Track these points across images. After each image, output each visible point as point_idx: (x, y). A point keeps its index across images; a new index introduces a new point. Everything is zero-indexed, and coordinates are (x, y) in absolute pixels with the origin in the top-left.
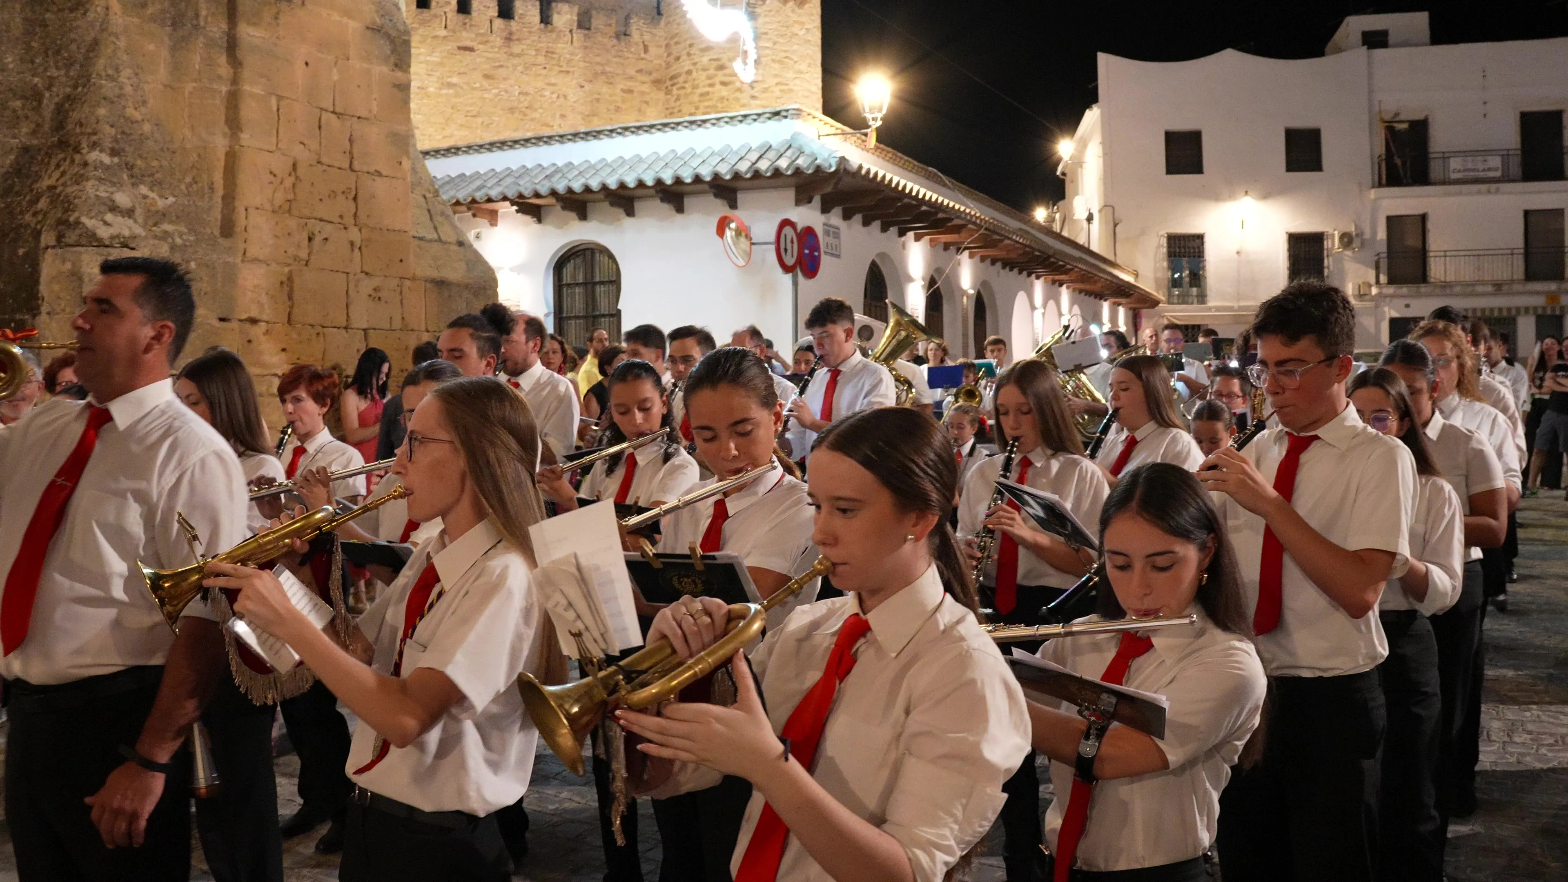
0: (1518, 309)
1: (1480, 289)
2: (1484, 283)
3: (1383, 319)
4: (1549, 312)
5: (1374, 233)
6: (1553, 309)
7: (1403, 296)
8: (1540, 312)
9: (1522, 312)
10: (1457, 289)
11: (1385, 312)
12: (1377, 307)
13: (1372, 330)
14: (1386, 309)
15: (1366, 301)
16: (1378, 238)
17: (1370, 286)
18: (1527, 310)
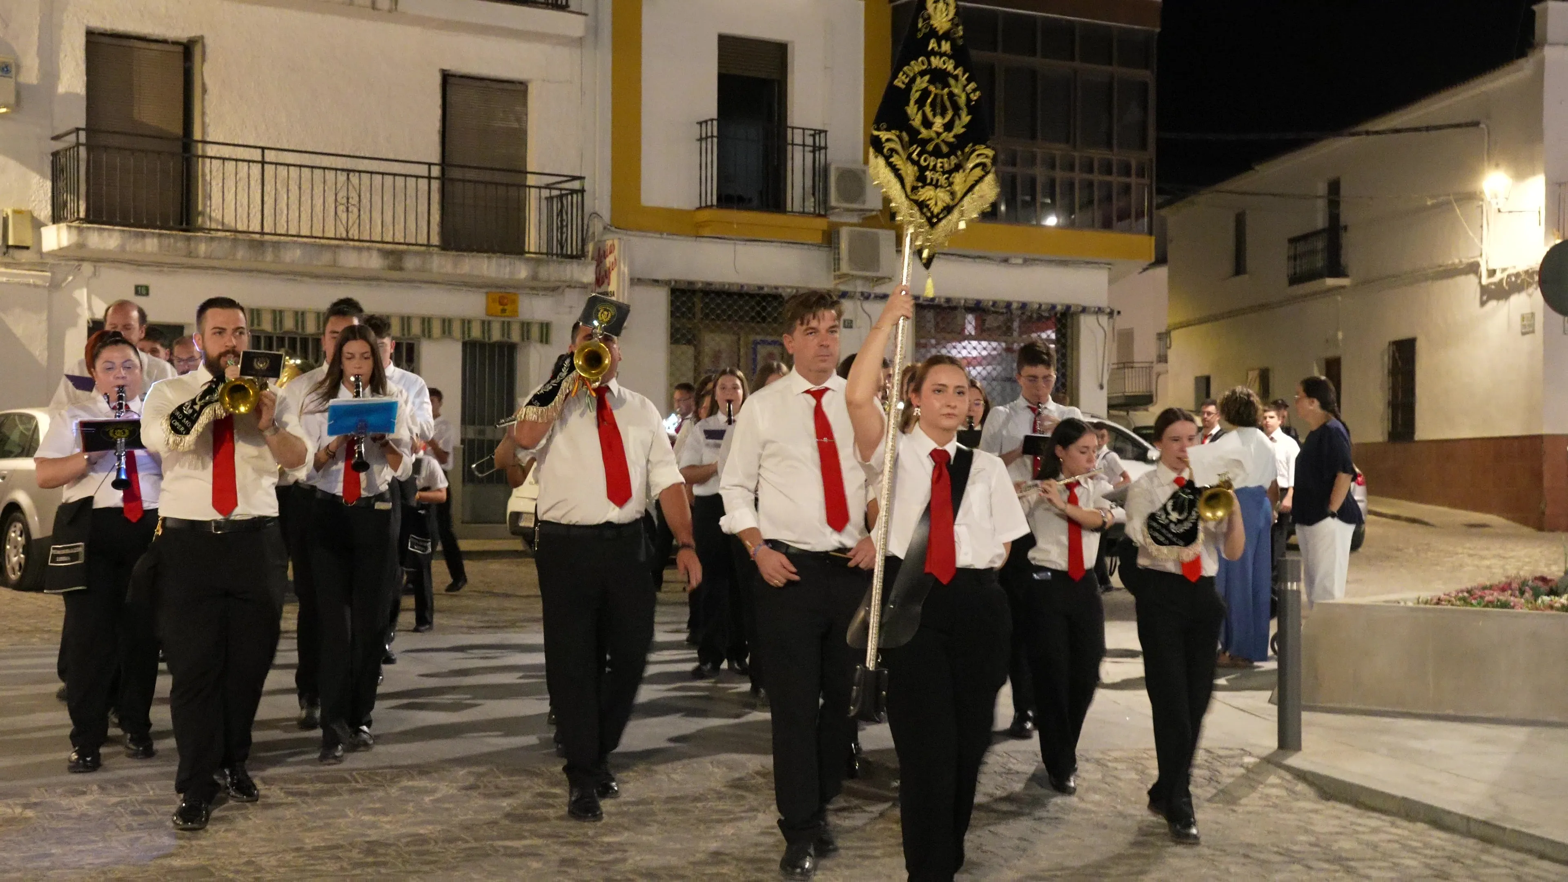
0: (426, 322)
1: (350, 260)
2: (362, 244)
3: (73, 322)
4: (496, 335)
5: (50, 74)
6: (506, 327)
7: (136, 264)
8: (476, 333)
9: (436, 329)
10: (293, 256)
11: (77, 304)
12: (54, 286)
13: (39, 351)
14: (82, 295)
15: (18, 265)
16: (61, 89)
17: (37, 225)
18: (447, 324)
